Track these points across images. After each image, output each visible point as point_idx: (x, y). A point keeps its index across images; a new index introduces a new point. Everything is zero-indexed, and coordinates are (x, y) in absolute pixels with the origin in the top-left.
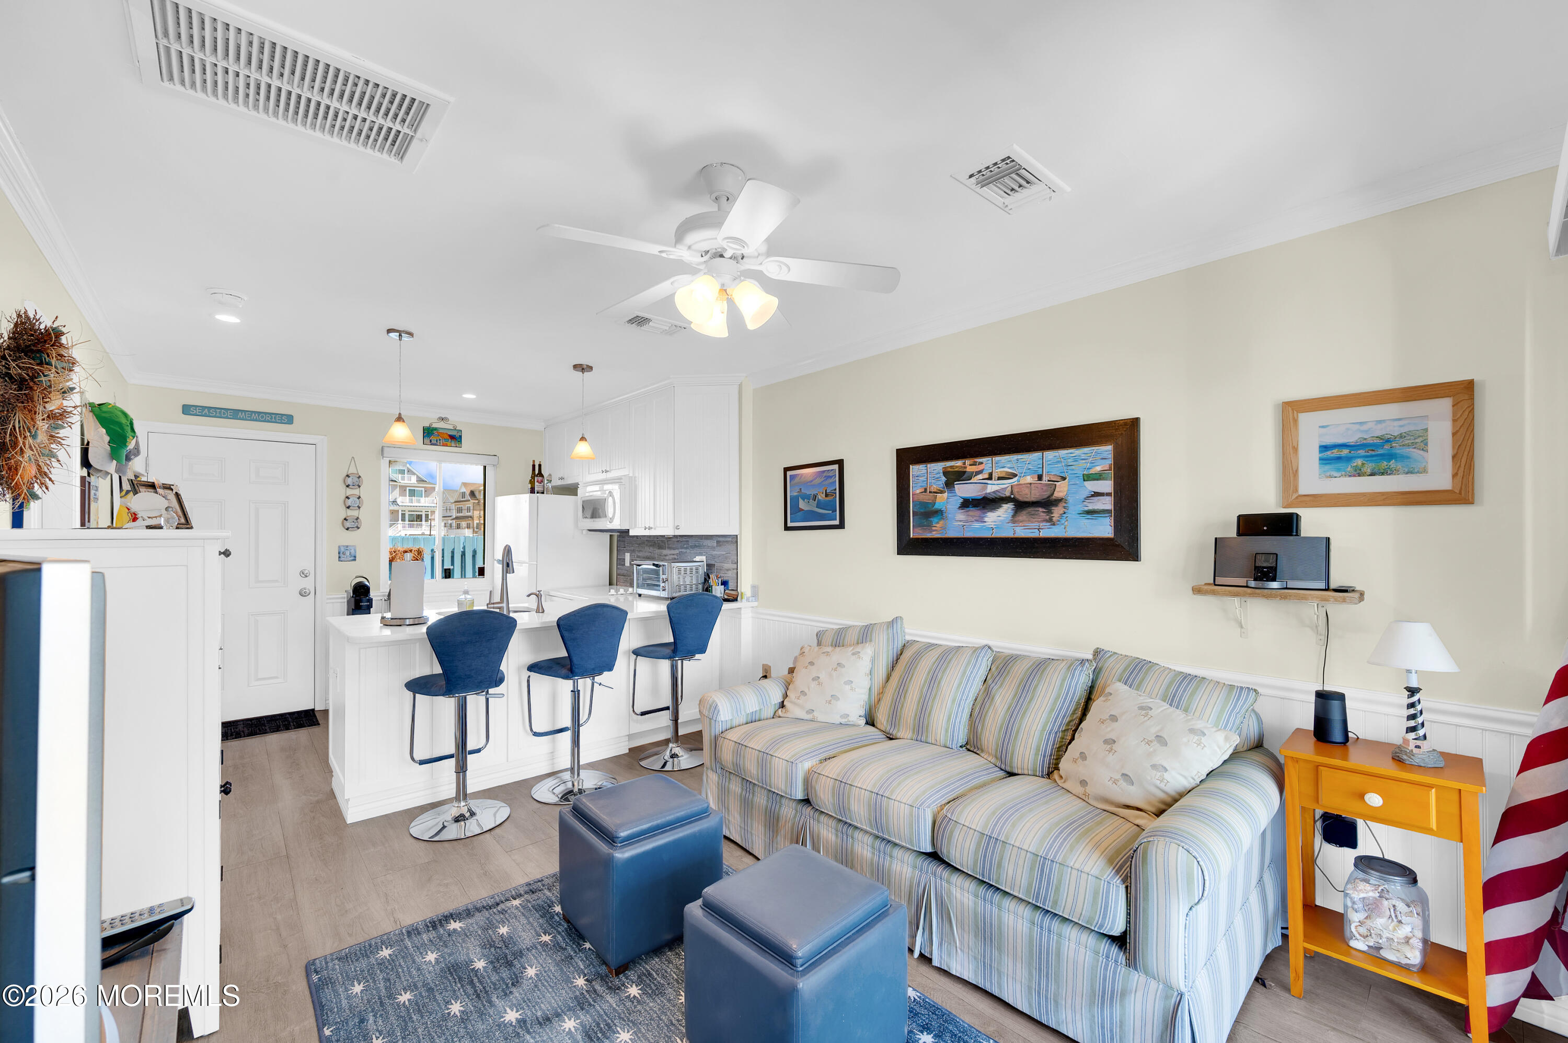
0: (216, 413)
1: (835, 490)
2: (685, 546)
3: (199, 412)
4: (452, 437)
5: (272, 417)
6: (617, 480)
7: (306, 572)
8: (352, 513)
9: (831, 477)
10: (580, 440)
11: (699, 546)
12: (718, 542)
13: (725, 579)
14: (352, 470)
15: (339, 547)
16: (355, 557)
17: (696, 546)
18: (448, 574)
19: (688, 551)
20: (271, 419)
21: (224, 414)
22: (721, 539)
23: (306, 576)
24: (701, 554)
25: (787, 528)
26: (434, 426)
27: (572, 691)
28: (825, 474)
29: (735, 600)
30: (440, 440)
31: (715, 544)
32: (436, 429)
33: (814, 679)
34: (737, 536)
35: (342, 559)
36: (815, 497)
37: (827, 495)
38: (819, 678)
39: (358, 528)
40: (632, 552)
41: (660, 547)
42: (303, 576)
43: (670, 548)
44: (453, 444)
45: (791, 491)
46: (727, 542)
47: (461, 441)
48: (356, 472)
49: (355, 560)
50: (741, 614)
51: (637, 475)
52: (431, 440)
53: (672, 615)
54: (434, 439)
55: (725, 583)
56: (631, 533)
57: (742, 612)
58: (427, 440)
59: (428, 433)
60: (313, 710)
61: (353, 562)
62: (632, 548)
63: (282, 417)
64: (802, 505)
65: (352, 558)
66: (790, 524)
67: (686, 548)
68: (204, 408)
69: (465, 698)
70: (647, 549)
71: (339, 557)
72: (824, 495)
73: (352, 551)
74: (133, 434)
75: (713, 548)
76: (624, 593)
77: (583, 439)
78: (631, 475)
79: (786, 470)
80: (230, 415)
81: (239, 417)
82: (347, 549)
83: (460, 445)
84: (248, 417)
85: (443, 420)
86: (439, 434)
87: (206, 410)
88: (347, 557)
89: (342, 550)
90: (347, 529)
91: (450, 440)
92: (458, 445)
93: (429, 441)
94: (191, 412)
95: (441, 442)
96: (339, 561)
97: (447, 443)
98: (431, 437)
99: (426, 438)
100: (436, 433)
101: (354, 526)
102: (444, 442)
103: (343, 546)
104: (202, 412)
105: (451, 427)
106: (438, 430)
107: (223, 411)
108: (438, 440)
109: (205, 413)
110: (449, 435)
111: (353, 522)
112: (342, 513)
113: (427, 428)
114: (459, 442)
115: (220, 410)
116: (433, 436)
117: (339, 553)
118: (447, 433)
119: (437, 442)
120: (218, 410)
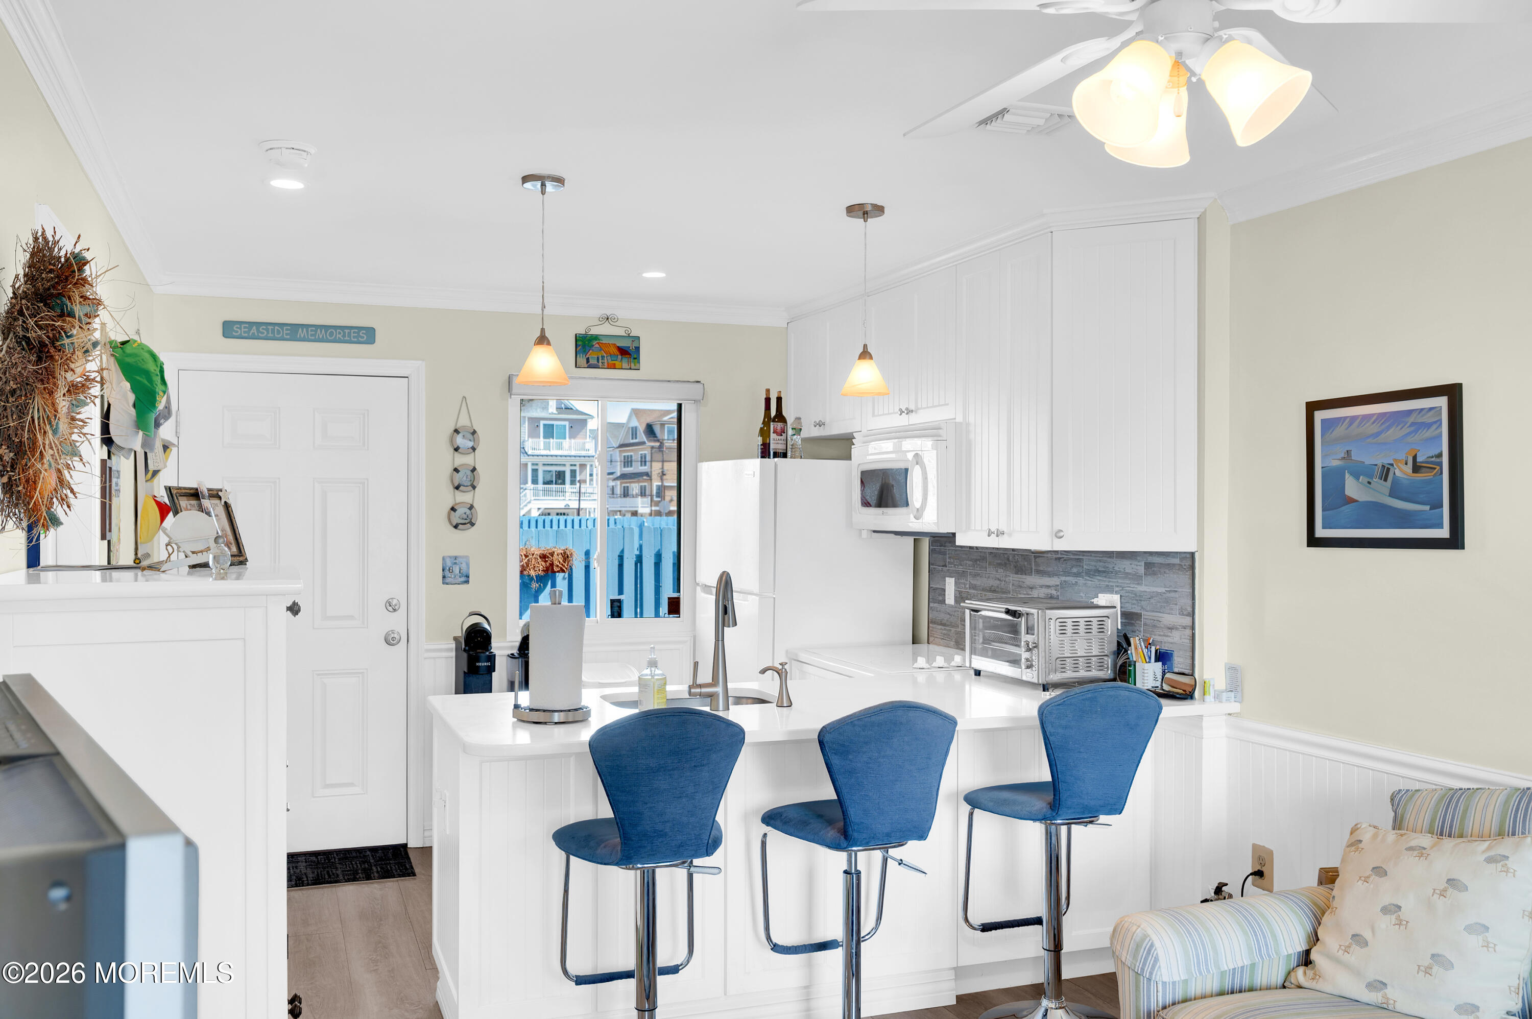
0: (268, 333)
1: (1440, 455)
2: (1075, 570)
3: (245, 332)
4: (624, 352)
5: (344, 333)
6: (932, 431)
7: (395, 602)
8: (464, 497)
9: (1428, 426)
10: (859, 358)
11: (1105, 573)
12: (1148, 565)
13: (1165, 647)
14: (463, 422)
15: (444, 559)
16: (468, 577)
17: (1099, 571)
18: (616, 609)
19: (1081, 581)
20: (344, 336)
21: (279, 332)
22: (1151, 559)
23: (395, 610)
24: (1109, 590)
25: (1313, 541)
26: (594, 331)
27: (845, 872)
28: (1411, 419)
29: (1187, 695)
30: (603, 357)
31: (1141, 570)
32: (596, 337)
33: (1385, 910)
34: (1193, 554)
35: (448, 580)
36: (1385, 473)
37: (1416, 468)
38: (1399, 908)
39: (473, 524)
40: (960, 576)
41: (1020, 570)
42: (390, 609)
43: (1039, 572)
44: (625, 365)
45: (1324, 457)
46: (1170, 566)
47: (637, 359)
48: (469, 424)
49: (467, 582)
50: (1201, 728)
51: (971, 419)
52: (588, 360)
53: (1049, 729)
54: (593, 356)
55: (1163, 657)
56: (960, 541)
57: (1204, 724)
58: (582, 361)
59: (584, 346)
60: (405, 846)
61: (465, 586)
62: (960, 568)
63: (358, 333)
64: (1352, 488)
65: (463, 579)
66: (1320, 532)
67: (1077, 575)
68: (251, 324)
69: (654, 872)
70: (991, 571)
71: (444, 577)
72: (1409, 469)
73: (464, 566)
74: (163, 388)
75: (1137, 578)
76: (946, 665)
77: (865, 354)
78: (959, 419)
79: (1312, 407)
80: (287, 334)
81: (298, 336)
82: (455, 563)
83: (637, 365)
84: (312, 335)
85: (607, 319)
86: (602, 346)
87: (254, 328)
88: (455, 577)
89: (449, 563)
90: (456, 527)
91: (620, 357)
92: (633, 365)
93: (585, 361)
94: (234, 333)
95: (606, 361)
96: (443, 583)
97: (615, 364)
98: (589, 353)
99: (580, 356)
100: (597, 346)
101: (466, 521)
102: (610, 361)
103: (450, 557)
104: (248, 332)
105: (621, 332)
106: (599, 340)
107: (276, 327)
108: (600, 358)
109: (252, 333)
110: (618, 347)
111: (465, 513)
112: (449, 497)
113: (582, 337)
114: (636, 360)
115: (272, 327)
116: (591, 351)
117: (443, 570)
118: (614, 344)
119: (598, 362)
120: (270, 328)
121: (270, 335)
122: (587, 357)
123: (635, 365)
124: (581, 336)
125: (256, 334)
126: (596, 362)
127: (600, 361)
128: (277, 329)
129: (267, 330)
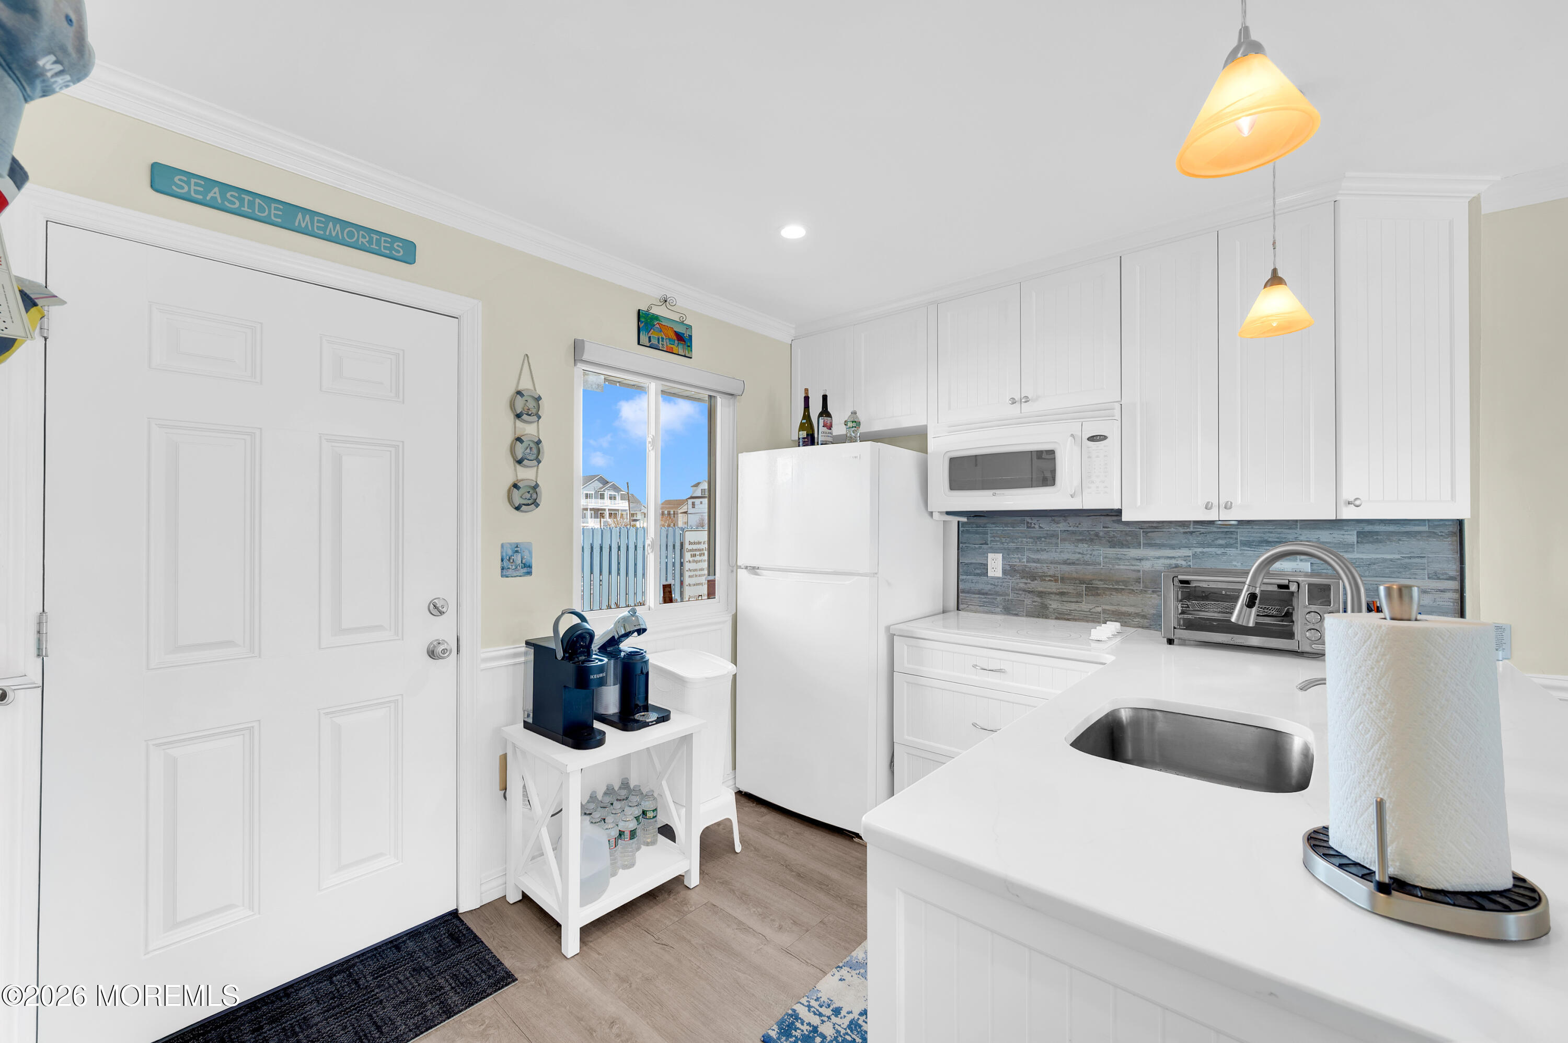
0: (242, 204)
4: (678, 338)
5: (371, 238)
7: (441, 603)
8: (526, 474)
12: (1365, 534)
14: (525, 385)
15: (502, 546)
16: (530, 567)
18: (667, 594)
20: (370, 242)
21: (262, 209)
23: (442, 613)
26: (655, 311)
30: (662, 340)
31: (1354, 539)
32: (656, 317)
34: (1459, 521)
35: (507, 572)
39: (537, 505)
42: (435, 612)
44: (681, 351)
46: (1410, 534)
47: (690, 346)
48: (531, 388)
49: (529, 573)
52: (650, 338)
54: (654, 335)
56: (1125, 517)
58: (644, 339)
59: (645, 325)
60: (454, 914)
61: (527, 578)
63: (392, 243)
65: (525, 570)
67: (1223, 546)
68: (209, 183)
71: (503, 569)
73: (525, 554)
77: (1275, 279)
80: (276, 216)
81: (297, 224)
82: (517, 552)
83: (690, 353)
84: (319, 228)
85: (666, 301)
86: (662, 328)
87: (216, 190)
88: (517, 568)
89: (510, 552)
90: (518, 508)
91: (676, 342)
92: (687, 352)
93: (648, 338)
94: (174, 187)
95: (665, 343)
96: (502, 576)
97: (672, 348)
98: (651, 332)
99: (643, 333)
100: (657, 326)
101: (530, 502)
102: (668, 344)
103: (510, 544)
104: (205, 194)
105: (675, 317)
106: (660, 321)
107: (257, 201)
108: (660, 340)
109: (212, 197)
110: (675, 331)
111: (529, 492)
112: (508, 473)
113: (645, 314)
114: (689, 348)
115: (251, 199)
116: (652, 330)
117: (502, 560)
118: (672, 328)
119: (659, 343)
120: (247, 198)
121: (246, 209)
122: (649, 335)
123: (689, 353)
124: (644, 312)
125: (220, 201)
126: (657, 343)
127: (660, 342)
128: (259, 203)
129: (241, 200)
